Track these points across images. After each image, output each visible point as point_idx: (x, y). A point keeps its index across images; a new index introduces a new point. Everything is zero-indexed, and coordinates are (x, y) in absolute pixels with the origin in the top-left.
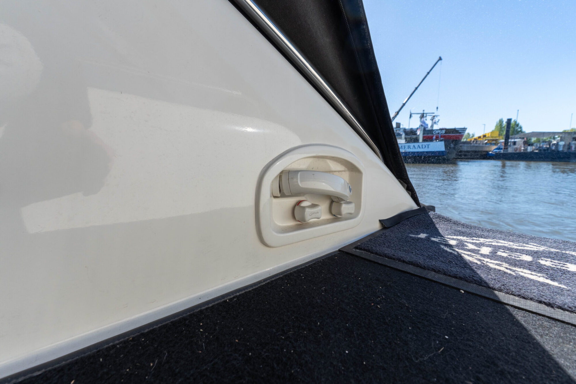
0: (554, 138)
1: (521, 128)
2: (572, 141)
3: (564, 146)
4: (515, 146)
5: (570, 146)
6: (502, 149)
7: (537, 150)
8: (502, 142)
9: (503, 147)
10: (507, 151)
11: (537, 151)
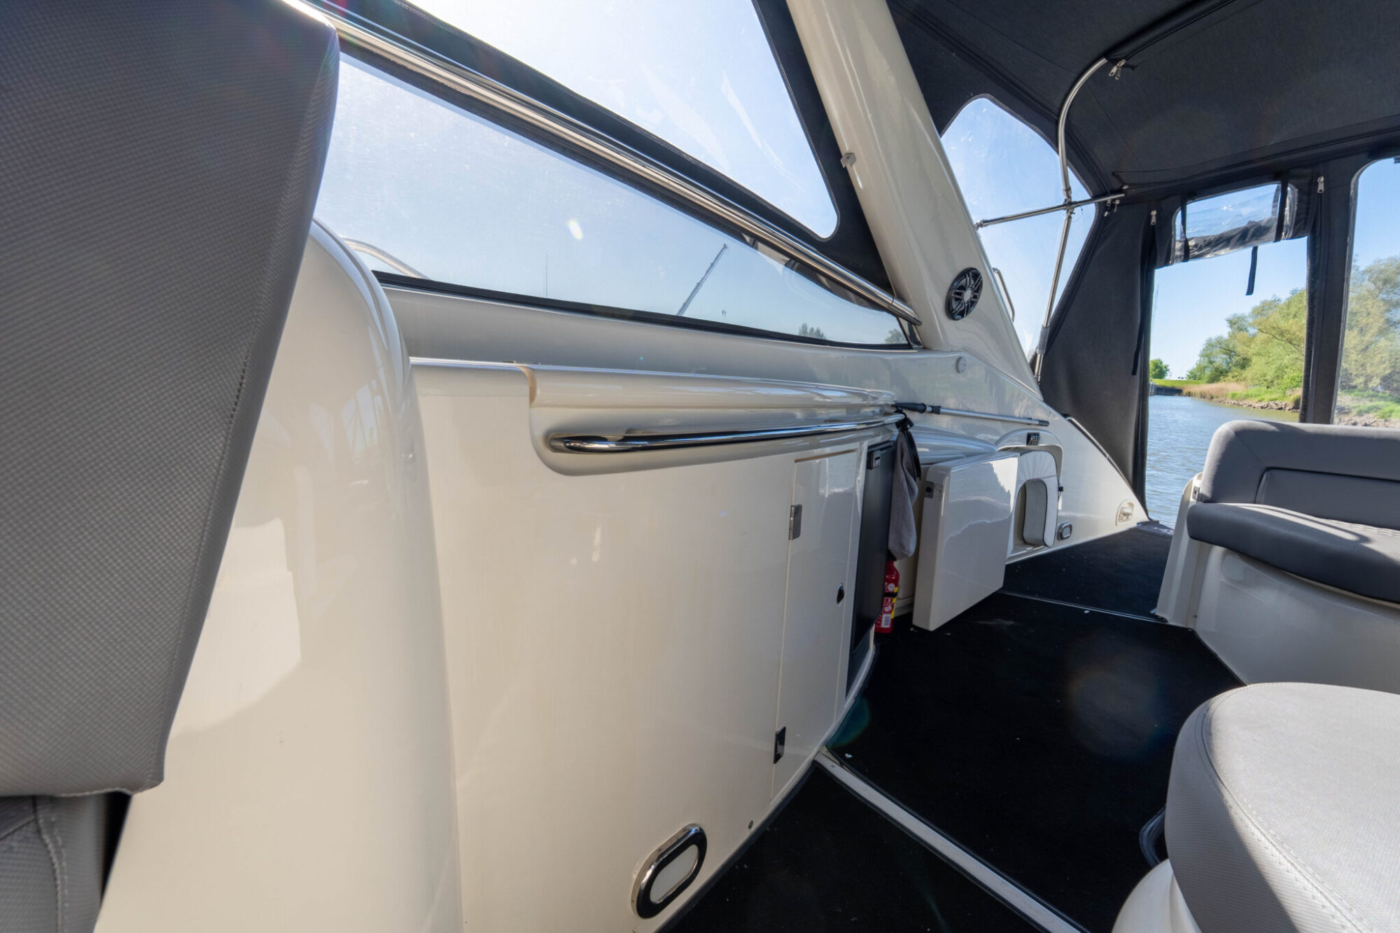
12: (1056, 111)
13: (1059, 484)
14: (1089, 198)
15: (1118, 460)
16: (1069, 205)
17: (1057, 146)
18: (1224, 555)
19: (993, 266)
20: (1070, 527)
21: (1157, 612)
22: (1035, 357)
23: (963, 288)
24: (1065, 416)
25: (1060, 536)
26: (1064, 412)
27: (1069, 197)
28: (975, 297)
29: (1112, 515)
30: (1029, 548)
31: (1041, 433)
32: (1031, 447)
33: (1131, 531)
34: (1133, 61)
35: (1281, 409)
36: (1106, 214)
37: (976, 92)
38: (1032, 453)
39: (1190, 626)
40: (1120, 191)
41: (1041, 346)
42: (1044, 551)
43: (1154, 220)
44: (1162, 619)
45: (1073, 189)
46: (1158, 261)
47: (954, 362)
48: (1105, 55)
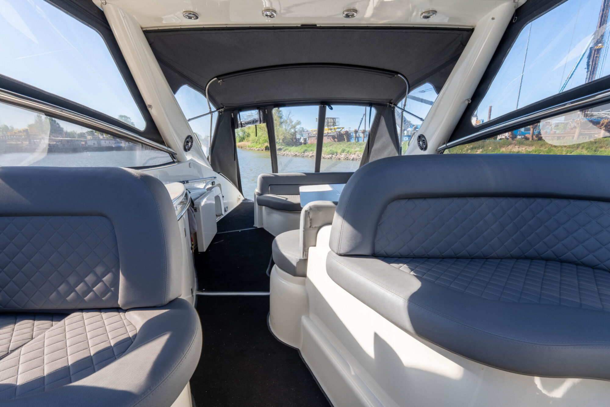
12: (205, 87)
13: (222, 195)
14: (216, 110)
15: (234, 183)
16: (211, 112)
17: (206, 96)
18: (265, 208)
19: (194, 132)
20: (227, 207)
21: (255, 225)
22: (208, 157)
23: (188, 142)
24: (219, 173)
25: (225, 211)
26: (219, 172)
27: (211, 110)
28: (192, 144)
29: (236, 199)
30: (219, 217)
31: (215, 181)
32: (214, 186)
33: (242, 203)
34: (224, 80)
35: (262, 150)
36: (221, 114)
37: (184, 84)
38: (214, 188)
39: (262, 227)
40: (223, 108)
41: (210, 154)
42: (222, 217)
43: (233, 116)
44: (256, 227)
45: (212, 108)
46: (236, 127)
47: (188, 165)
48: (217, 77)
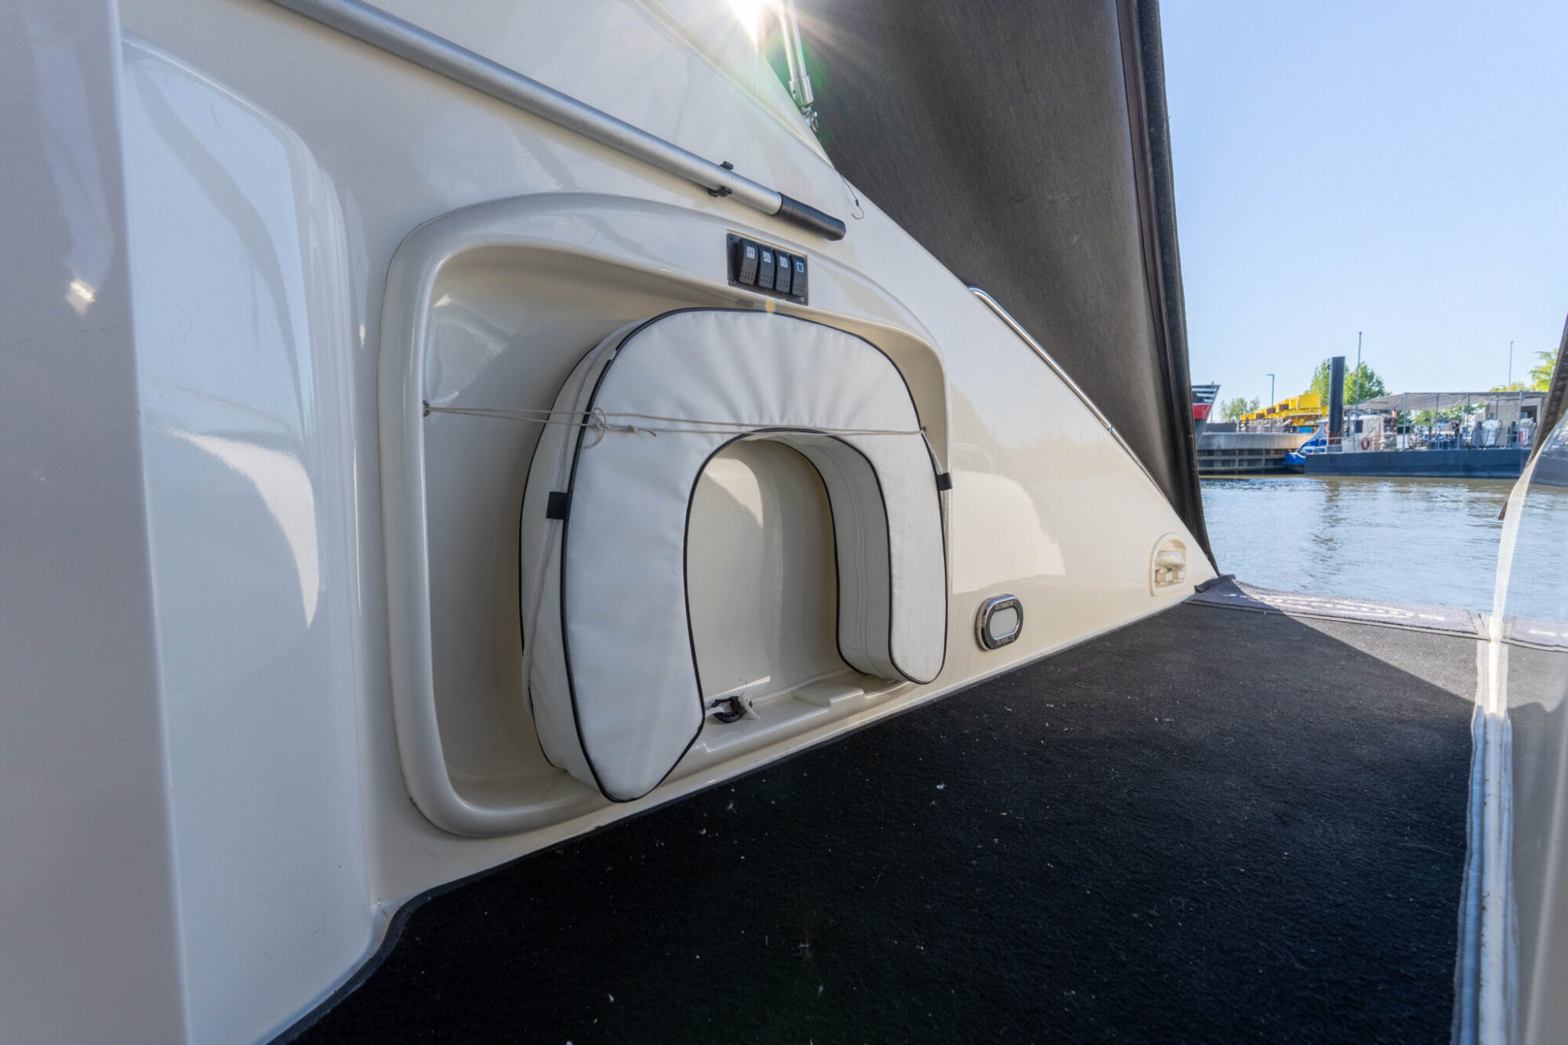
0: (1469, 410)
1: (1379, 383)
2: (1522, 417)
3: (1499, 431)
4: (1361, 436)
5: (1515, 433)
6: (1324, 443)
7: (1422, 444)
8: (1326, 423)
9: (1327, 438)
10: (1340, 449)
11: (1424, 449)
29: (1138, 570)
33: (1184, 607)
